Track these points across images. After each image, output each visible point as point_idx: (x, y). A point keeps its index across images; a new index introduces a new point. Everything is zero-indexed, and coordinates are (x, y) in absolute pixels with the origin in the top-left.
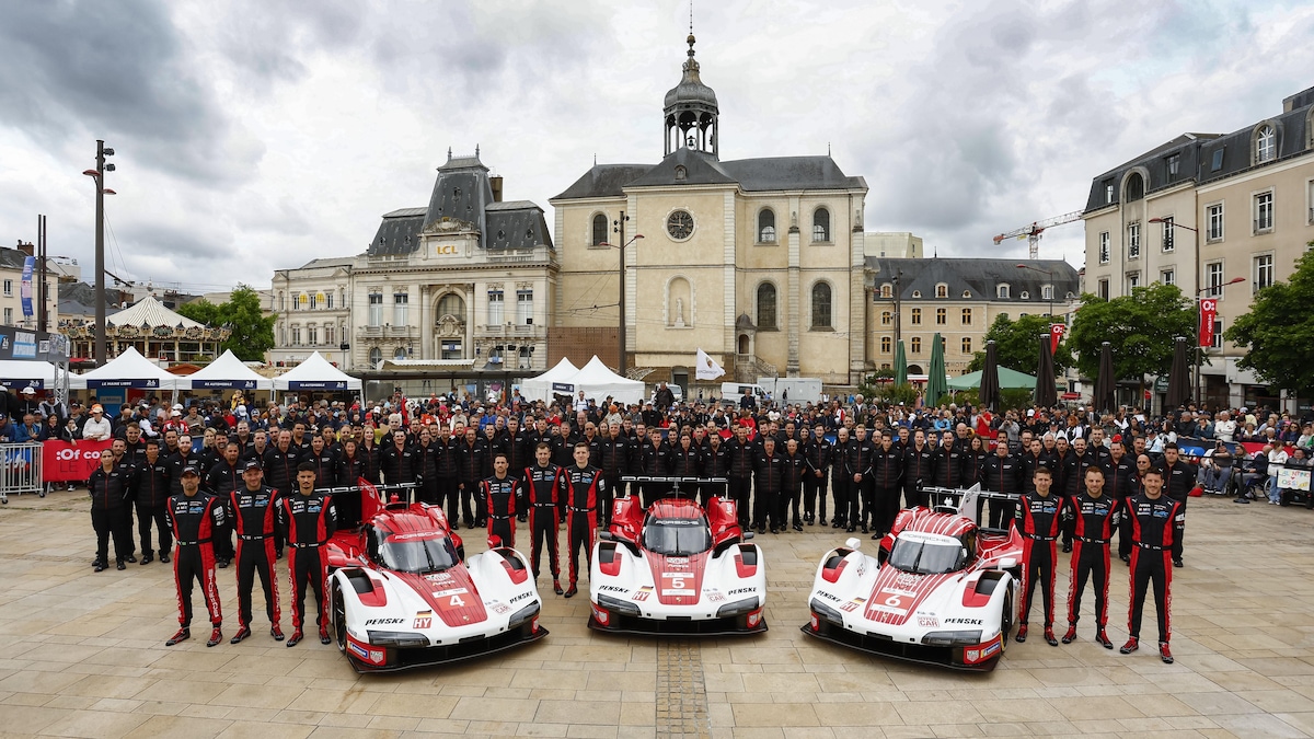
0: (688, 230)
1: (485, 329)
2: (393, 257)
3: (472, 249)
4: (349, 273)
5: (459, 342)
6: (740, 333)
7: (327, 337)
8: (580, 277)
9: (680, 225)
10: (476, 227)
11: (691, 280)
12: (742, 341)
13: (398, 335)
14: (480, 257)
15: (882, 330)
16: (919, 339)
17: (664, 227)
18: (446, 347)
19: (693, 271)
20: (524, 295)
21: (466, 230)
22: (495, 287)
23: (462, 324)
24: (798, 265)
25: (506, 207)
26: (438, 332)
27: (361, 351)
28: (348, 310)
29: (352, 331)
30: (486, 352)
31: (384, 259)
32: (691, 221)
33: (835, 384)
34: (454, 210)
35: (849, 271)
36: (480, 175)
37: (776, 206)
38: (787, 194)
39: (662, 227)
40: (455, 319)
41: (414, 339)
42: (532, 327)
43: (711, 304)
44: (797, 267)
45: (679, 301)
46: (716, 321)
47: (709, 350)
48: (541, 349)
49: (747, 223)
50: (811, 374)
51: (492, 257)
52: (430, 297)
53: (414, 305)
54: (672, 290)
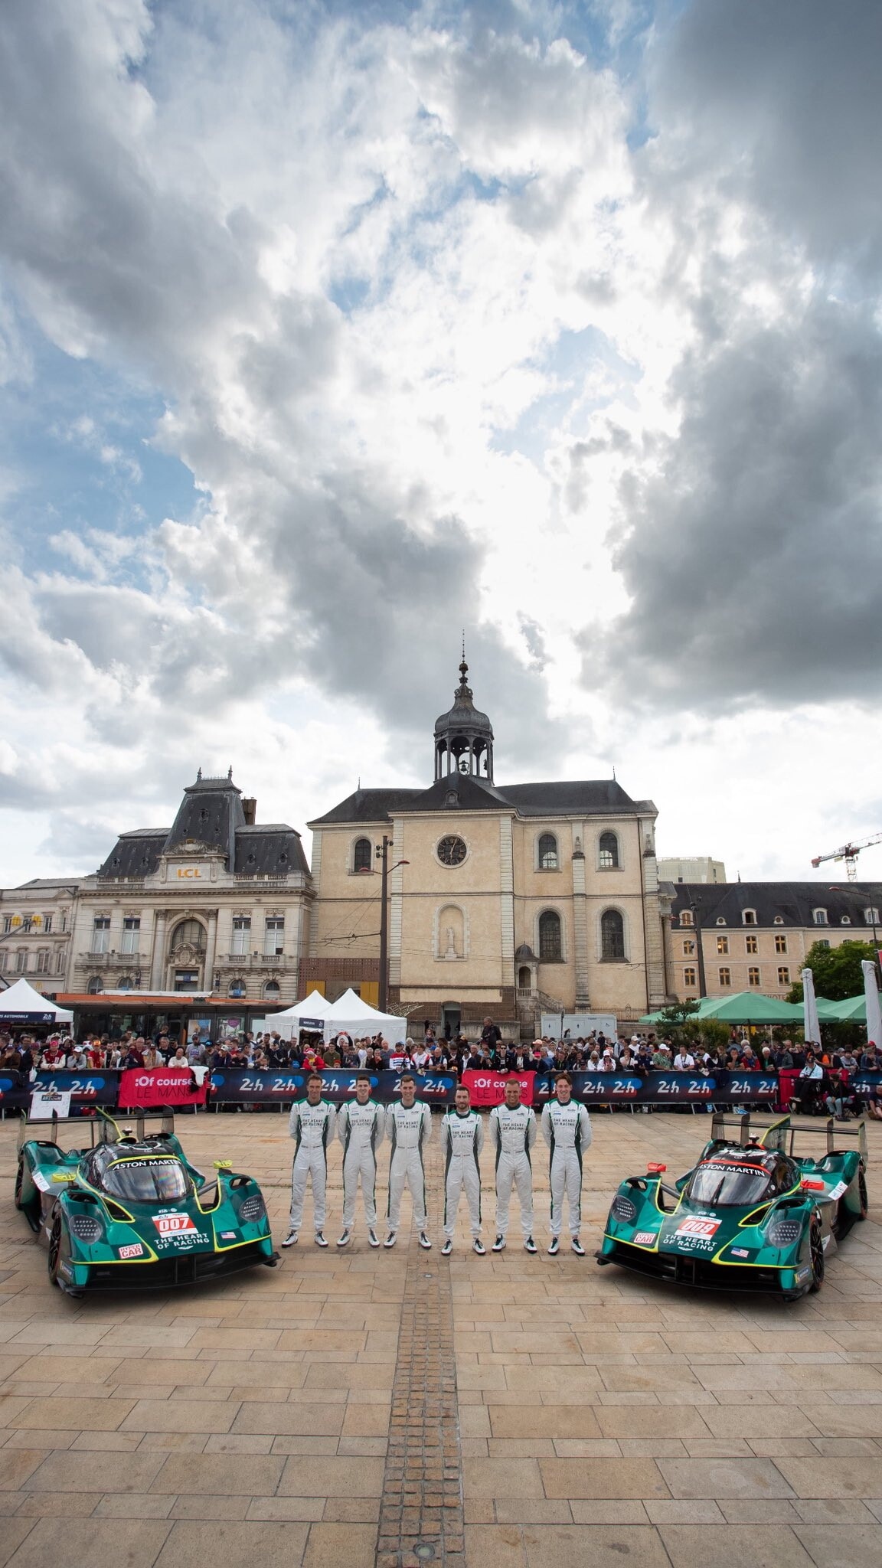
0: (460, 856)
1: (227, 959)
2: (126, 879)
3: (218, 873)
4: (74, 894)
5: (196, 973)
6: (520, 965)
7: (39, 965)
8: (338, 904)
9: (452, 851)
10: (224, 849)
11: (464, 908)
12: (523, 974)
13: (124, 963)
14: (227, 881)
15: (683, 961)
16: (728, 970)
17: (435, 853)
18: (180, 978)
19: (467, 899)
20: (275, 923)
21: (213, 853)
22: (242, 914)
23: (201, 953)
24: (584, 892)
25: (258, 830)
26: (172, 960)
27: (78, 981)
28: (69, 934)
29: (70, 958)
30: (226, 984)
31: (116, 881)
32: (464, 847)
33: (632, 1021)
34: (201, 832)
35: (642, 897)
36: (231, 797)
37: (558, 832)
38: (569, 819)
39: (432, 853)
40: (192, 947)
41: (143, 968)
42: (282, 957)
43: (487, 933)
44: (583, 895)
45: (450, 930)
46: (493, 952)
47: (485, 984)
48: (290, 981)
49: (525, 848)
50: (603, 1010)
51: (240, 881)
52: (165, 923)
53: (146, 931)
54: (443, 919)
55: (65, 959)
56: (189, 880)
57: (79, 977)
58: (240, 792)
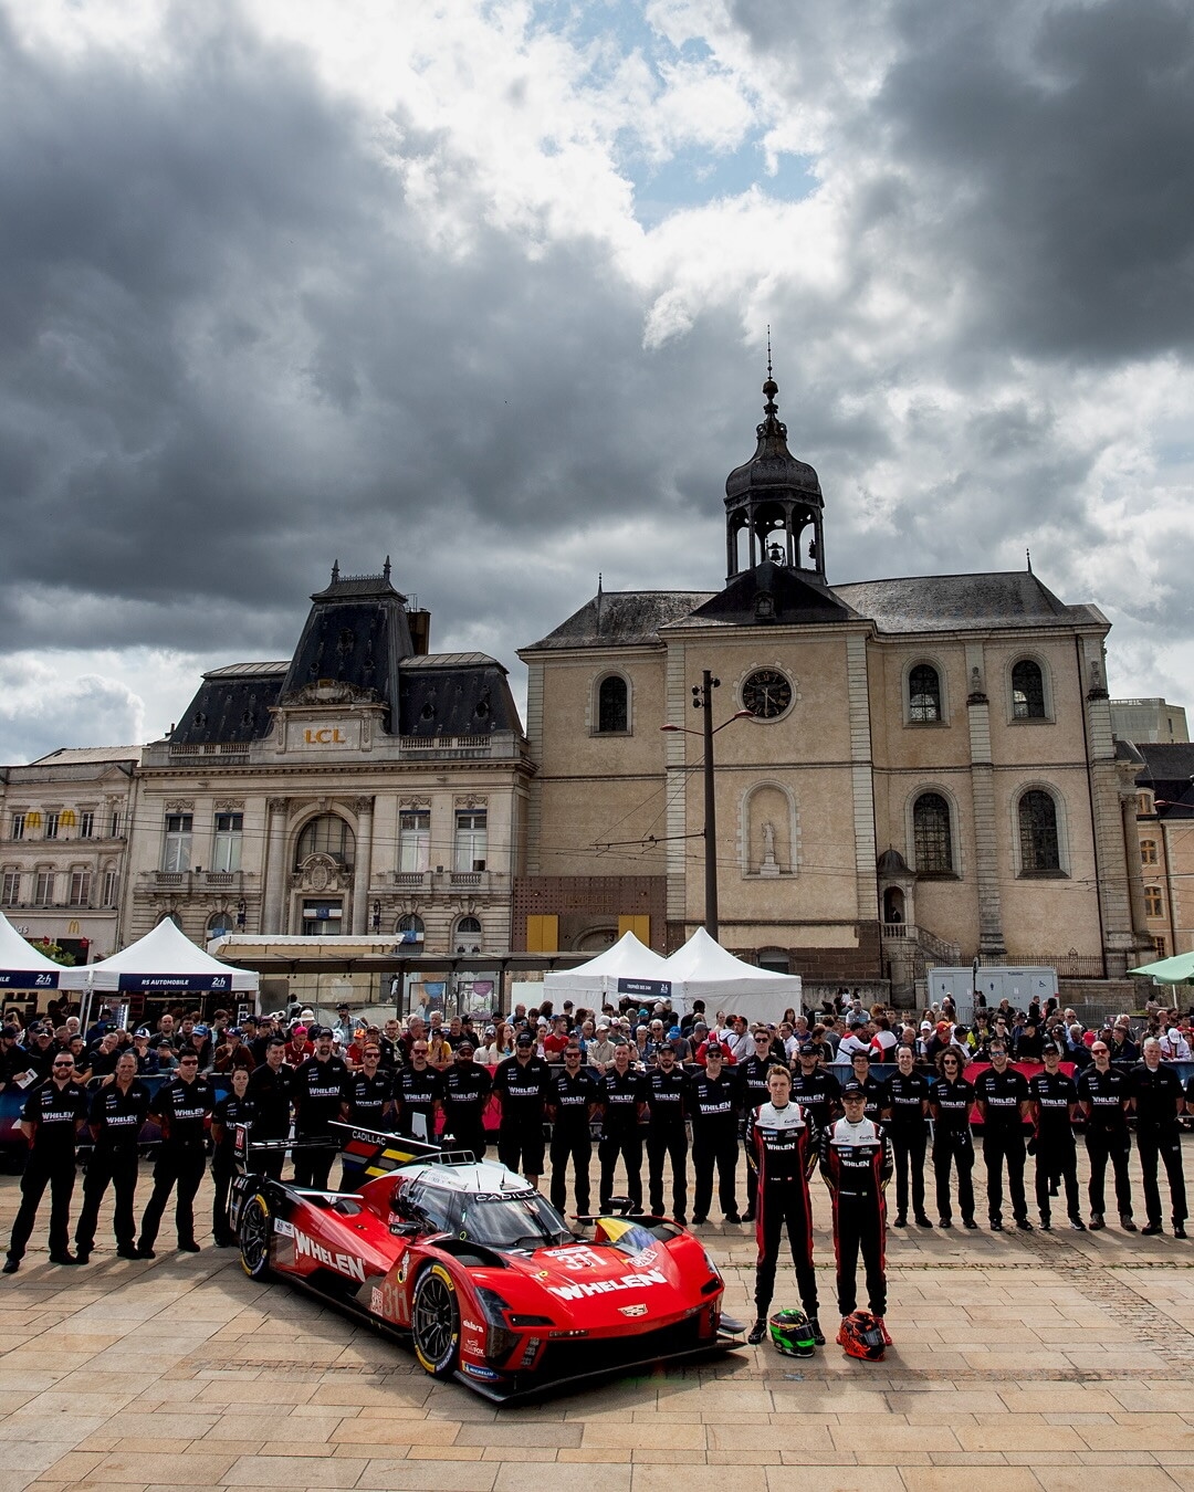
0: (782, 703)
1: (391, 880)
2: (218, 748)
3: (373, 736)
4: (131, 774)
5: (338, 904)
6: (886, 884)
7: (74, 891)
8: (576, 785)
9: (767, 693)
10: (383, 695)
11: (790, 790)
12: (891, 899)
13: (217, 888)
14: (387, 749)
17: (739, 698)
18: (311, 913)
19: (794, 774)
20: (471, 817)
21: (363, 704)
22: (415, 804)
23: (346, 869)
24: (989, 761)
25: (439, 662)
26: (298, 883)
27: (141, 919)
28: (124, 840)
29: (126, 882)
30: (391, 922)
31: (202, 751)
32: (787, 688)
33: (1078, 977)
34: (341, 668)
35: (1088, 768)
36: (391, 610)
37: (942, 659)
38: (959, 638)
39: (734, 698)
40: (331, 859)
41: (249, 896)
42: (484, 876)
43: (830, 832)
44: (987, 764)
45: (768, 827)
46: (841, 863)
47: (830, 918)
48: (500, 916)
49: (888, 688)
50: (1030, 960)
51: (411, 749)
52: (285, 821)
53: (254, 833)
54: (754, 809)
55: (118, 884)
56: (324, 747)
57: (141, 913)
58: (403, 600)
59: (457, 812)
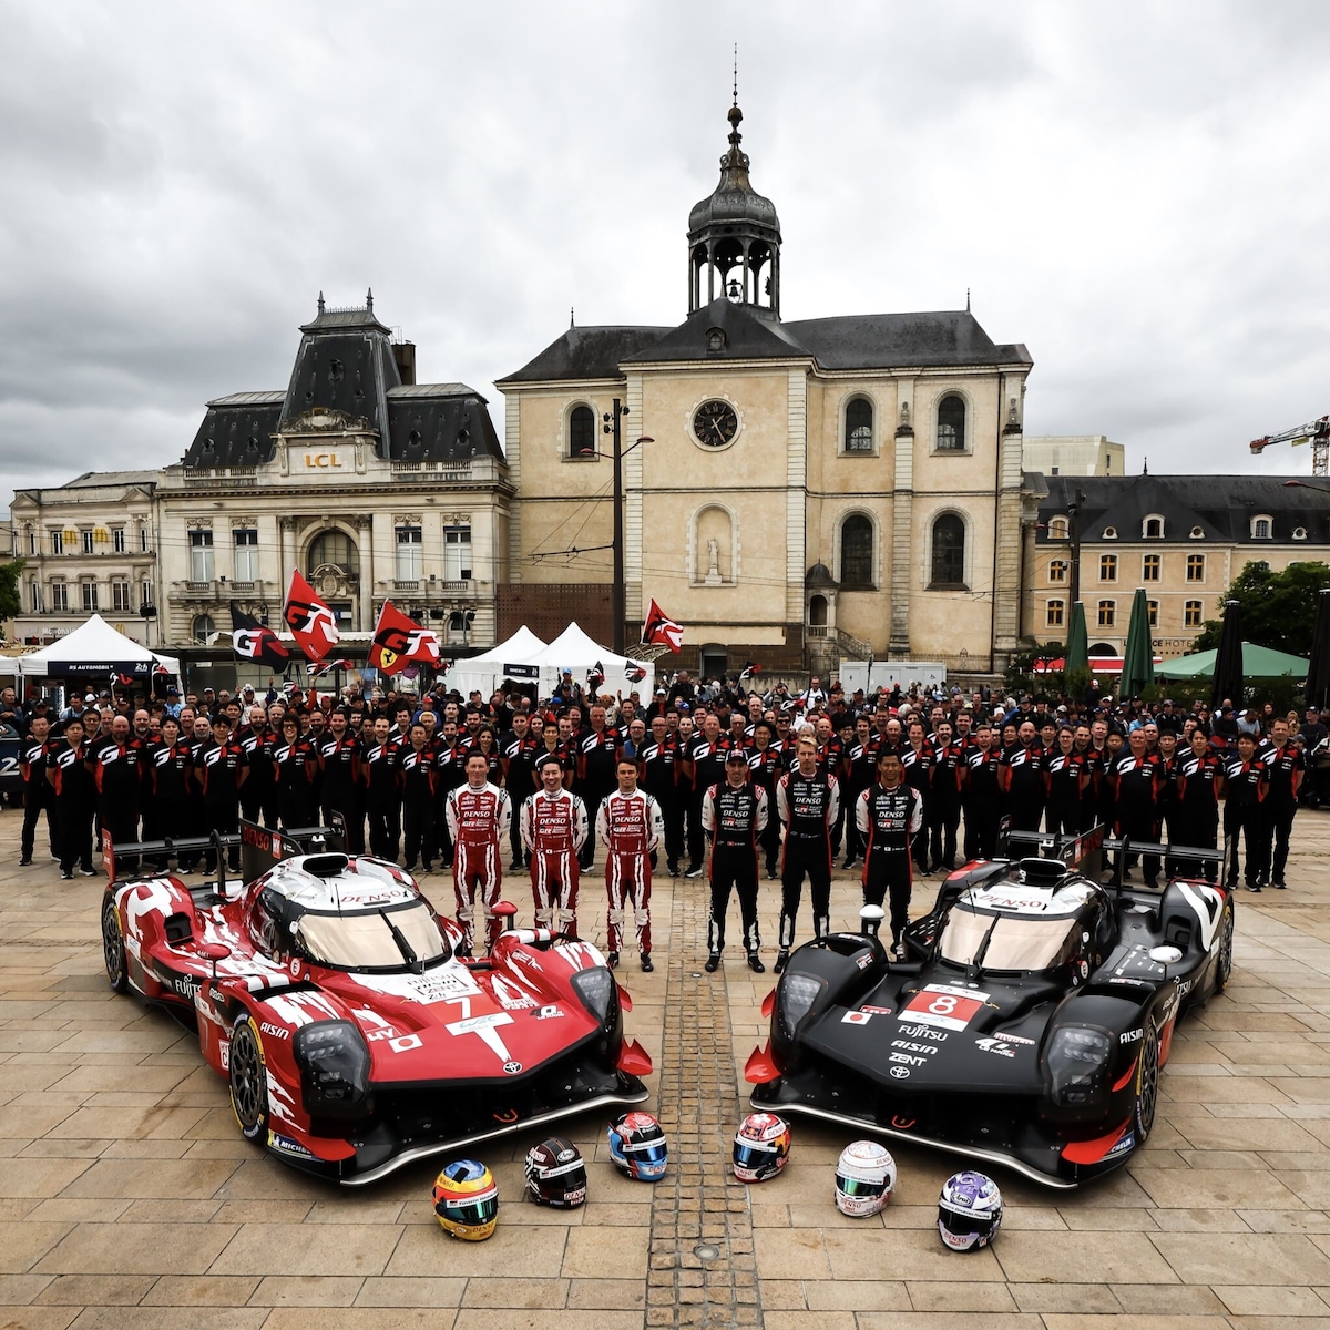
0: (728, 432)
1: (391, 587)
2: (228, 472)
3: (366, 460)
4: (150, 496)
5: (348, 607)
6: (812, 593)
7: (117, 599)
8: (550, 505)
9: (715, 424)
10: (372, 423)
11: (732, 511)
12: (816, 606)
13: (241, 595)
14: (381, 473)
15: (1048, 590)
16: (1111, 604)
17: (689, 427)
19: (736, 496)
20: (457, 533)
21: (355, 429)
22: (407, 521)
23: (352, 578)
24: (909, 487)
25: (422, 393)
27: (177, 621)
28: (153, 555)
29: (161, 590)
31: (213, 475)
32: (734, 418)
33: (968, 672)
34: (333, 397)
35: (997, 496)
37: (876, 394)
38: (893, 374)
39: (686, 428)
40: (339, 569)
41: (270, 602)
42: (471, 583)
43: (765, 548)
44: (907, 491)
45: (713, 543)
46: (774, 574)
47: (762, 619)
48: (485, 617)
49: (826, 420)
50: (930, 657)
51: (401, 472)
52: (295, 536)
53: (268, 548)
54: (702, 527)
55: (153, 591)
56: (324, 471)
57: (177, 616)
58: (387, 332)
59: (445, 528)
